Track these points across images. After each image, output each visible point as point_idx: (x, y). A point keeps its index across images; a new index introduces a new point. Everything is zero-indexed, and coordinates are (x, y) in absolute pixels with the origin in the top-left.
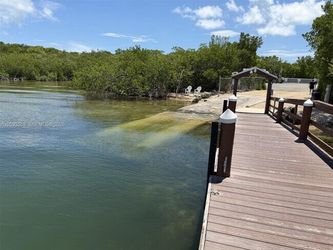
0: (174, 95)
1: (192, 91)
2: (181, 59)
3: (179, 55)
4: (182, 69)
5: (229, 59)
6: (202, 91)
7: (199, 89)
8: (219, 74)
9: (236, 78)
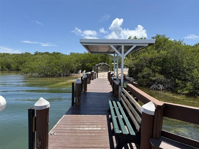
0: (73, 74)
1: (82, 72)
2: (75, 58)
3: (74, 57)
4: (76, 63)
5: (96, 59)
6: (86, 72)
7: (85, 71)
8: (93, 65)
9: (97, 67)
